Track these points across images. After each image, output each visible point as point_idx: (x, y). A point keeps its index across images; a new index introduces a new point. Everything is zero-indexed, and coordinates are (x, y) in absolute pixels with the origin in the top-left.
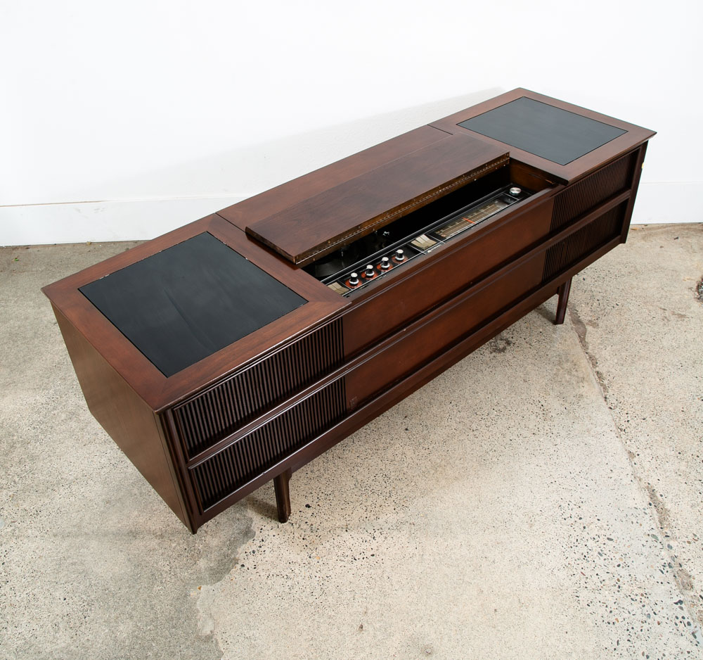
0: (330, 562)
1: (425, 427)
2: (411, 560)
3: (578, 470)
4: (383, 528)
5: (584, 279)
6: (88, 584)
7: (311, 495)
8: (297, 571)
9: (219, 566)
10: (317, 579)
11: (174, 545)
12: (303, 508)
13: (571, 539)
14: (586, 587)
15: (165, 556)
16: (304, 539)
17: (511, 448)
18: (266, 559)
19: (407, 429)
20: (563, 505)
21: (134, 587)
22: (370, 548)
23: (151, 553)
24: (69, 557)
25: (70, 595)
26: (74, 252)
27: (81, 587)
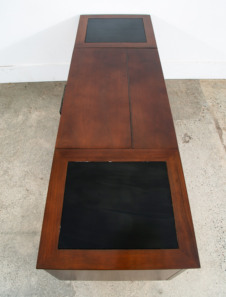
3: (220, 203)
5: (221, 107)
6: (17, 258)
13: (218, 238)
14: (224, 262)
17: (193, 192)
20: (215, 221)
24: (8, 244)
25: (10, 263)
26: (3, 88)
27: (15, 259)
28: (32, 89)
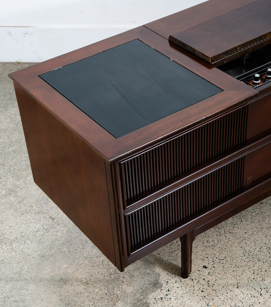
4: (268, 287)
7: (207, 259)
11: (97, 290)
12: (201, 268)
15: (90, 298)
16: (202, 291)
18: (172, 305)
22: (258, 302)
23: (79, 295)
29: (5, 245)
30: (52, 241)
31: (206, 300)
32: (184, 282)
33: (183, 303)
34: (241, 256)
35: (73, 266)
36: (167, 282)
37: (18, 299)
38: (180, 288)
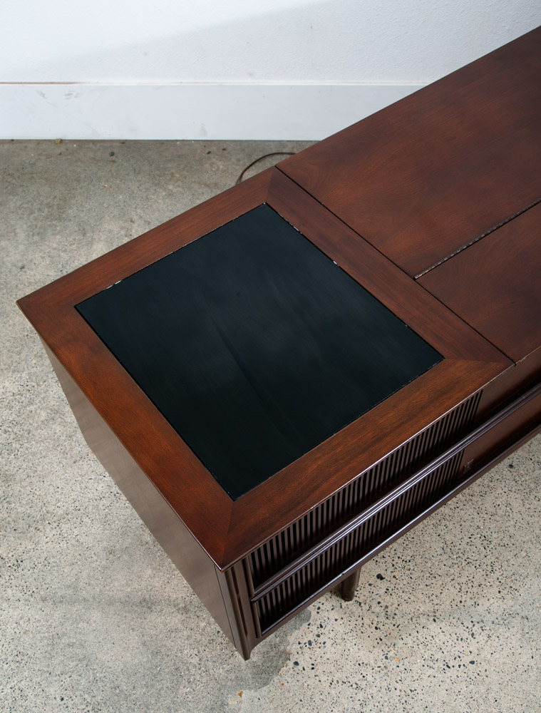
0: (415, 668)
1: (536, 465)
2: (525, 675)
4: (485, 619)
6: (91, 678)
7: (383, 560)
8: (369, 678)
9: (265, 661)
10: (398, 692)
11: (202, 624)
12: (373, 580)
15: (191, 641)
16: (376, 628)
18: (328, 656)
19: (511, 466)
21: (153, 686)
22: (468, 650)
23: (173, 635)
24: (64, 634)
25: (68, 693)
26: (39, 155)
27: (83, 681)
28: (132, 161)
29: (50, 527)
30: (125, 520)
31: (383, 647)
32: (346, 609)
33: (346, 653)
34: (439, 553)
35: (161, 574)
36: (319, 608)
37: (74, 641)
38: (340, 621)
